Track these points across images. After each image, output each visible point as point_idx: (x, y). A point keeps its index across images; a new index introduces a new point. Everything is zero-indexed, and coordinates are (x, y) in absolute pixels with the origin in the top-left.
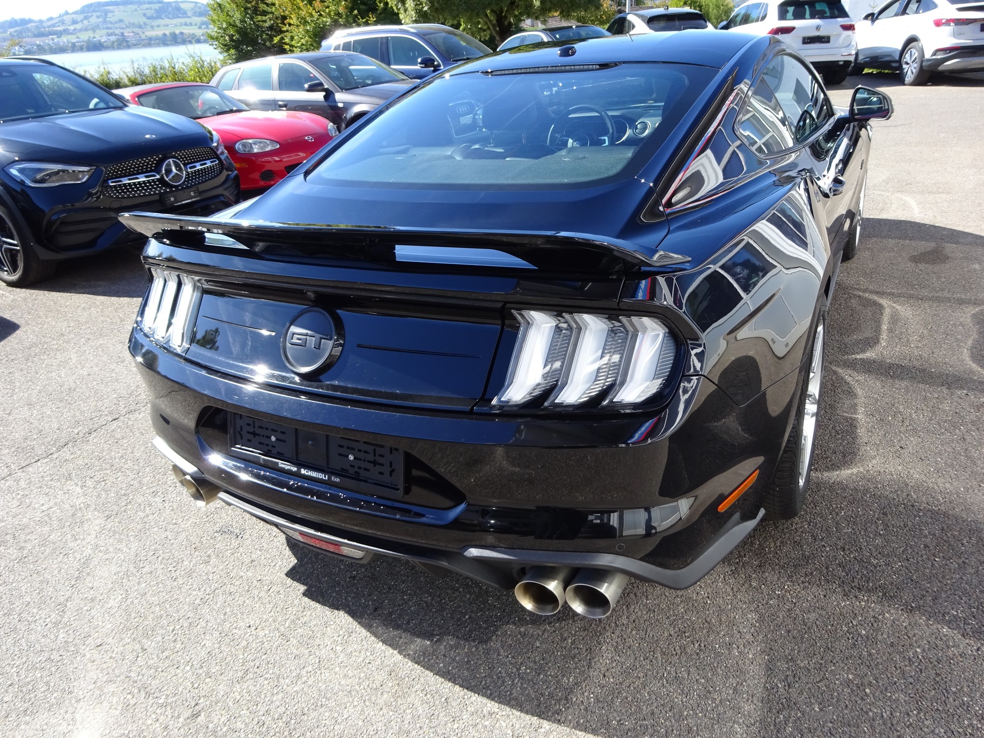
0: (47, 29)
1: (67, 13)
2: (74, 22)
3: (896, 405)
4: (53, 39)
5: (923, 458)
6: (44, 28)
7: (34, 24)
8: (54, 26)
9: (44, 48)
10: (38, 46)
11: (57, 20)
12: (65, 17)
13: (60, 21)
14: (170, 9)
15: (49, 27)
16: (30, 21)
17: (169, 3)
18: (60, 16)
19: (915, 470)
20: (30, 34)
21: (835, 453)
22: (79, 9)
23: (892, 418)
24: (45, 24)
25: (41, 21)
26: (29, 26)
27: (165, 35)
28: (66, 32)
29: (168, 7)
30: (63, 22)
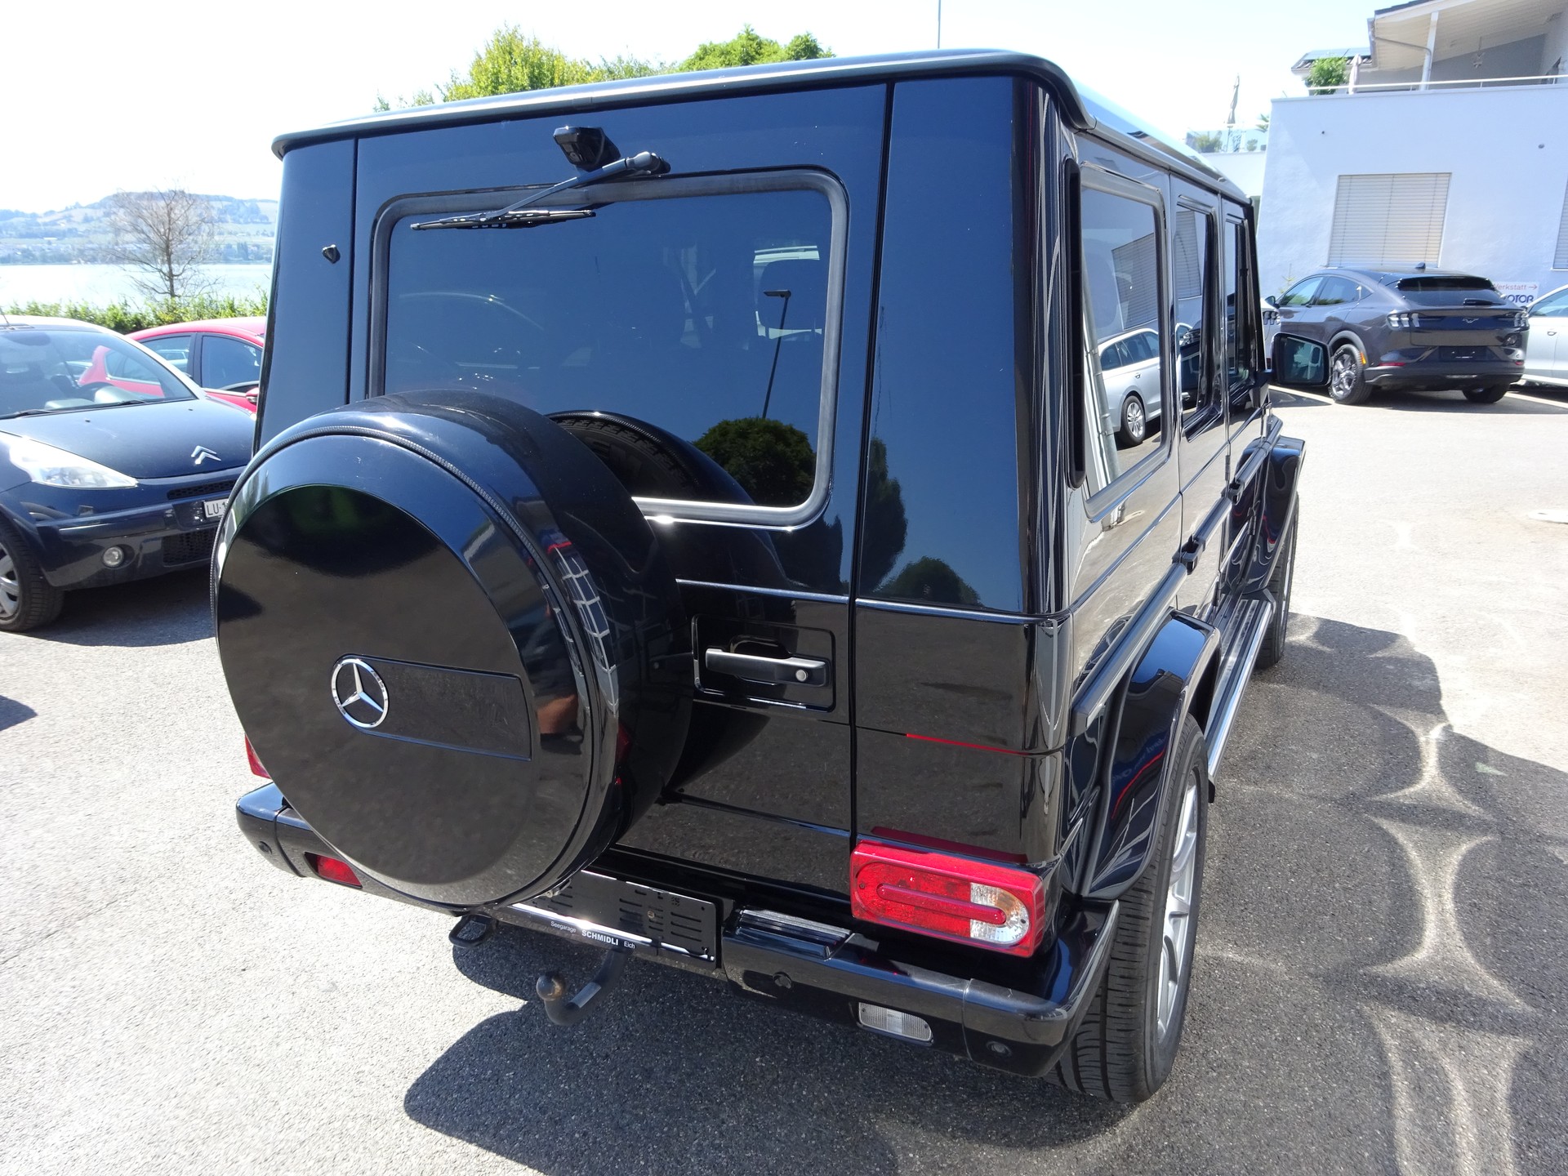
0: (42, 227)
1: (77, 206)
2: (87, 220)
3: (1310, 1010)
4: (49, 243)
5: (1352, 1128)
6: (38, 225)
7: (22, 219)
8: (54, 223)
9: (33, 256)
10: (24, 251)
11: (60, 215)
12: (73, 213)
13: (65, 217)
14: (242, 209)
15: (45, 224)
16: (17, 214)
17: (242, 202)
18: (67, 209)
19: (1339, 1156)
20: (14, 233)
21: (1206, 1111)
22: (98, 200)
23: (1303, 1039)
24: (40, 221)
25: (34, 216)
26: (14, 220)
27: (229, 246)
28: (72, 232)
29: (239, 207)
30: (69, 219)
